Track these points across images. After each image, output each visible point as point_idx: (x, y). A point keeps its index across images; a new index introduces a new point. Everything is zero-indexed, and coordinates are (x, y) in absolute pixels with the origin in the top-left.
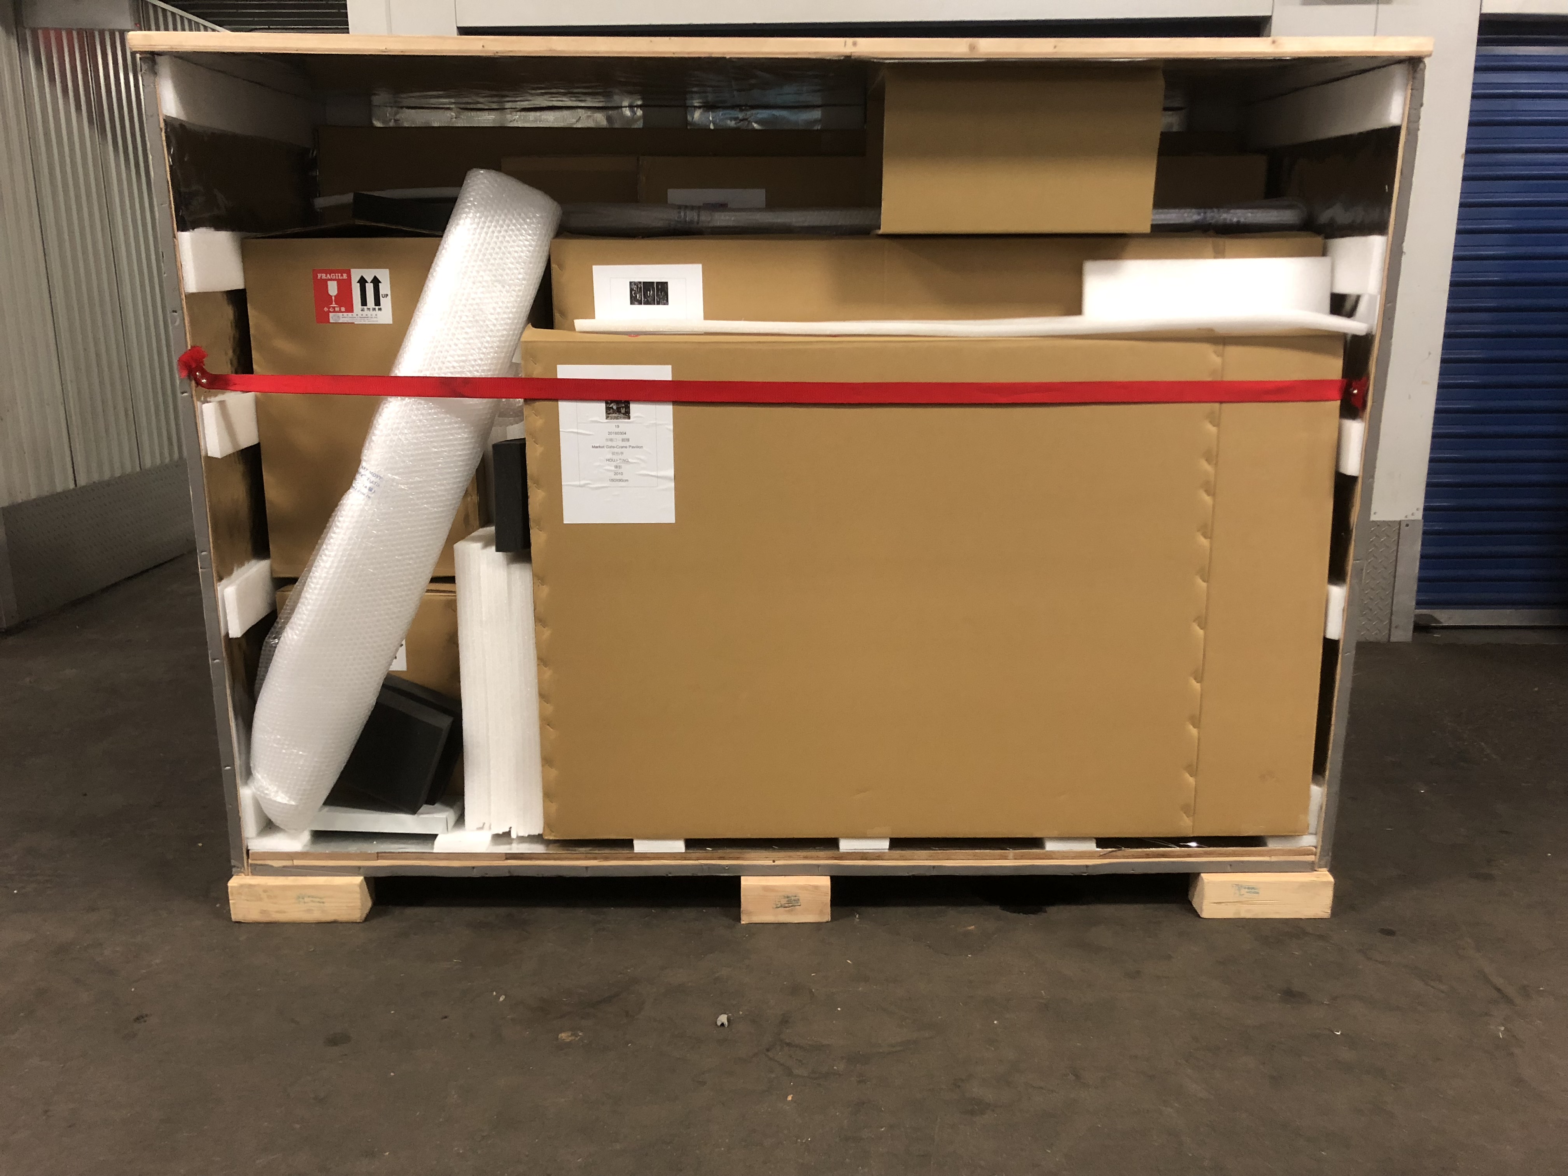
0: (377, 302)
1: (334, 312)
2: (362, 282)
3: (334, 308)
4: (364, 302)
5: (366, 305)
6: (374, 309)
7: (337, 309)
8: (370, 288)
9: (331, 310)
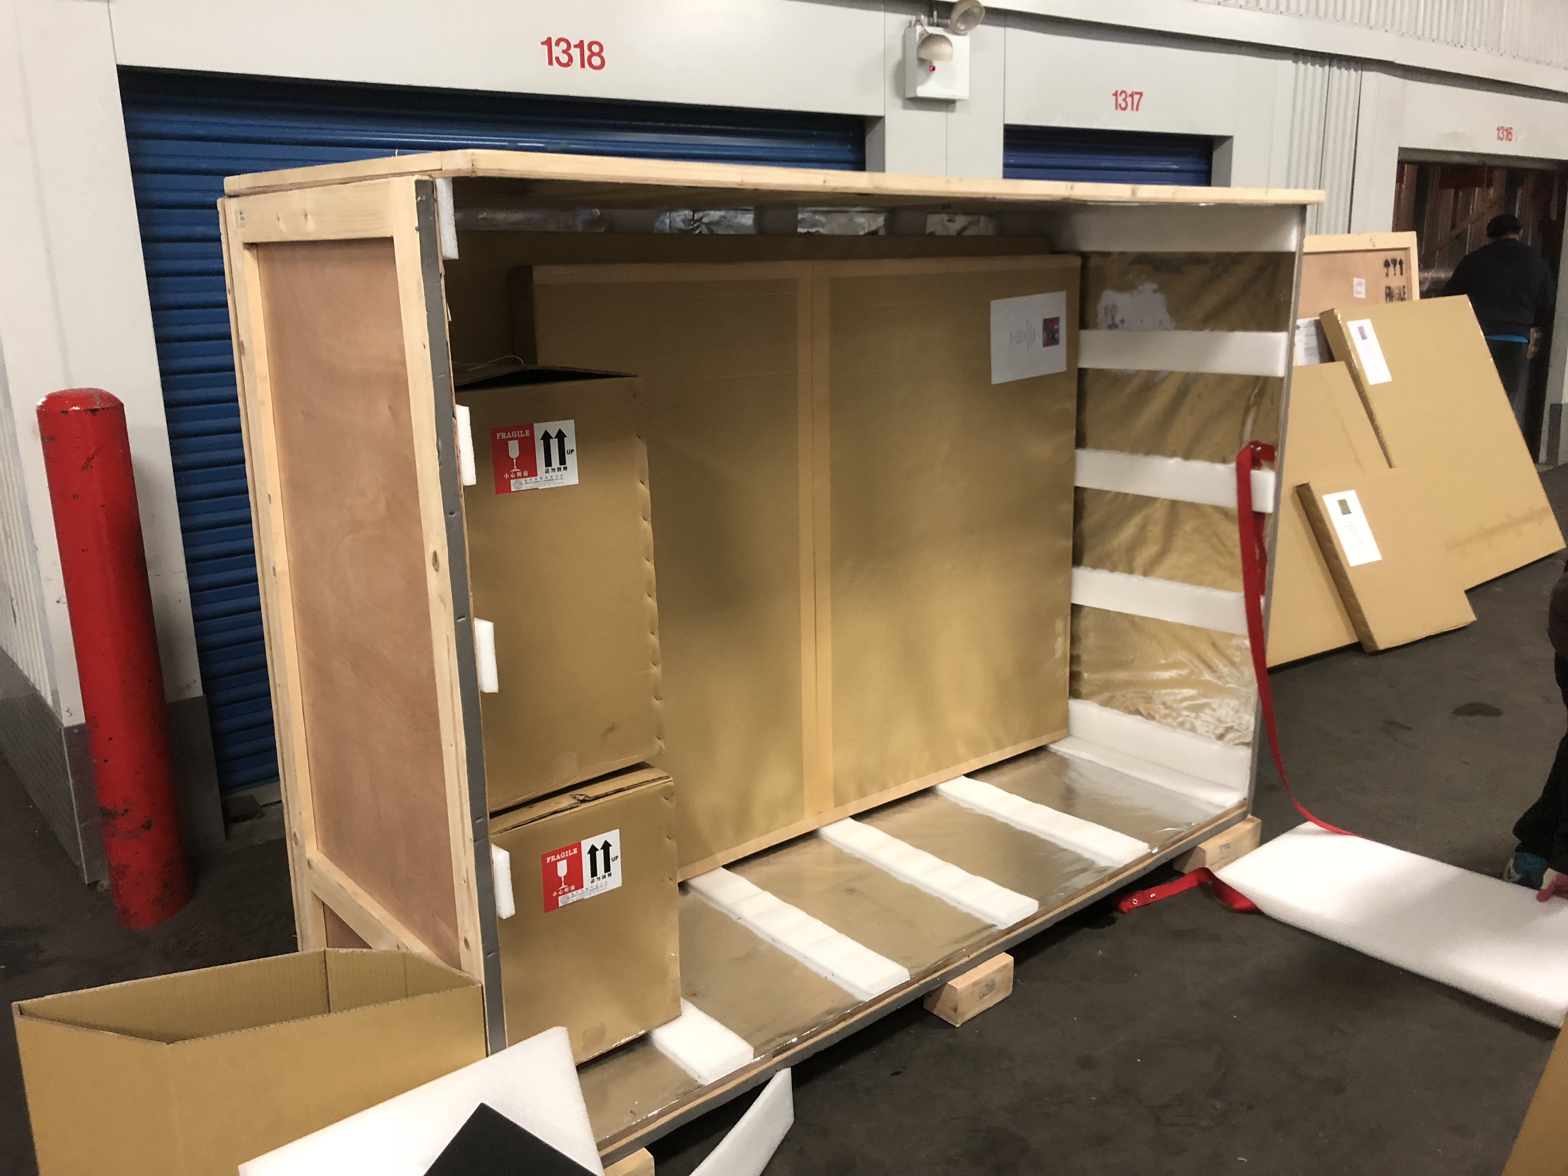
0: (563, 461)
1: (516, 478)
2: (546, 437)
3: (516, 473)
4: (548, 463)
5: (551, 466)
6: (559, 469)
7: (519, 474)
8: (554, 444)
9: (512, 476)
